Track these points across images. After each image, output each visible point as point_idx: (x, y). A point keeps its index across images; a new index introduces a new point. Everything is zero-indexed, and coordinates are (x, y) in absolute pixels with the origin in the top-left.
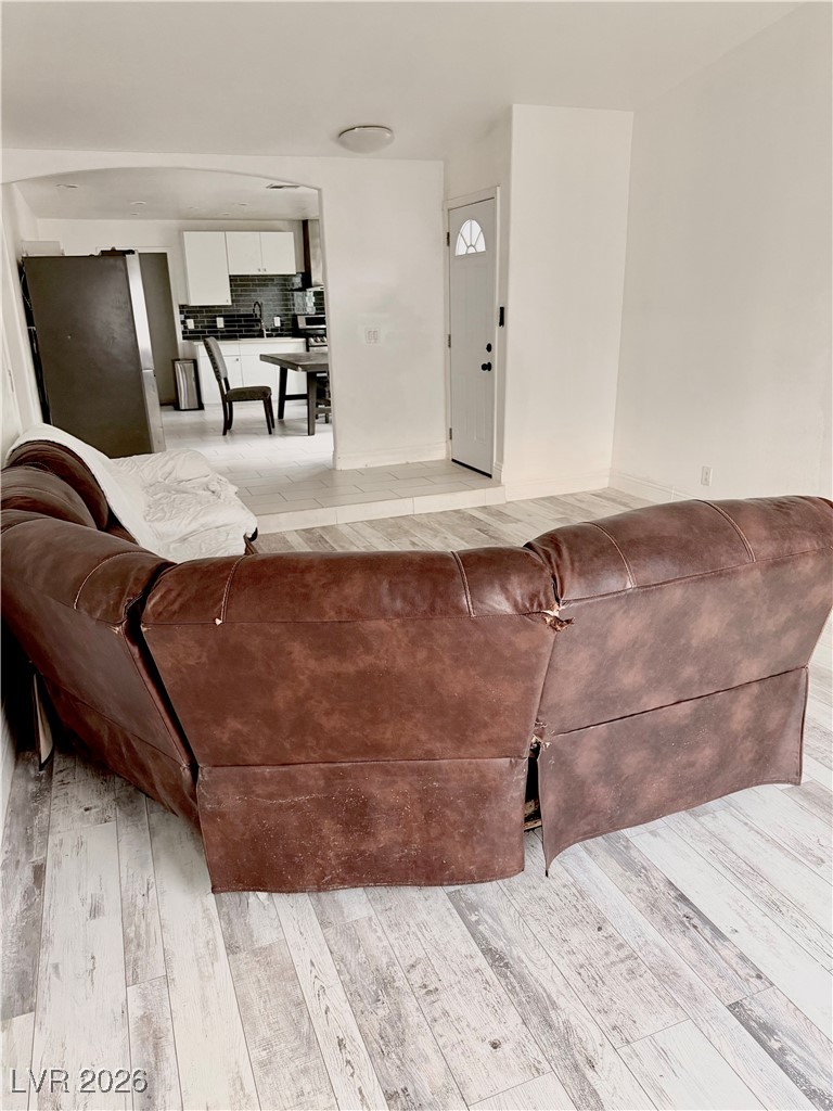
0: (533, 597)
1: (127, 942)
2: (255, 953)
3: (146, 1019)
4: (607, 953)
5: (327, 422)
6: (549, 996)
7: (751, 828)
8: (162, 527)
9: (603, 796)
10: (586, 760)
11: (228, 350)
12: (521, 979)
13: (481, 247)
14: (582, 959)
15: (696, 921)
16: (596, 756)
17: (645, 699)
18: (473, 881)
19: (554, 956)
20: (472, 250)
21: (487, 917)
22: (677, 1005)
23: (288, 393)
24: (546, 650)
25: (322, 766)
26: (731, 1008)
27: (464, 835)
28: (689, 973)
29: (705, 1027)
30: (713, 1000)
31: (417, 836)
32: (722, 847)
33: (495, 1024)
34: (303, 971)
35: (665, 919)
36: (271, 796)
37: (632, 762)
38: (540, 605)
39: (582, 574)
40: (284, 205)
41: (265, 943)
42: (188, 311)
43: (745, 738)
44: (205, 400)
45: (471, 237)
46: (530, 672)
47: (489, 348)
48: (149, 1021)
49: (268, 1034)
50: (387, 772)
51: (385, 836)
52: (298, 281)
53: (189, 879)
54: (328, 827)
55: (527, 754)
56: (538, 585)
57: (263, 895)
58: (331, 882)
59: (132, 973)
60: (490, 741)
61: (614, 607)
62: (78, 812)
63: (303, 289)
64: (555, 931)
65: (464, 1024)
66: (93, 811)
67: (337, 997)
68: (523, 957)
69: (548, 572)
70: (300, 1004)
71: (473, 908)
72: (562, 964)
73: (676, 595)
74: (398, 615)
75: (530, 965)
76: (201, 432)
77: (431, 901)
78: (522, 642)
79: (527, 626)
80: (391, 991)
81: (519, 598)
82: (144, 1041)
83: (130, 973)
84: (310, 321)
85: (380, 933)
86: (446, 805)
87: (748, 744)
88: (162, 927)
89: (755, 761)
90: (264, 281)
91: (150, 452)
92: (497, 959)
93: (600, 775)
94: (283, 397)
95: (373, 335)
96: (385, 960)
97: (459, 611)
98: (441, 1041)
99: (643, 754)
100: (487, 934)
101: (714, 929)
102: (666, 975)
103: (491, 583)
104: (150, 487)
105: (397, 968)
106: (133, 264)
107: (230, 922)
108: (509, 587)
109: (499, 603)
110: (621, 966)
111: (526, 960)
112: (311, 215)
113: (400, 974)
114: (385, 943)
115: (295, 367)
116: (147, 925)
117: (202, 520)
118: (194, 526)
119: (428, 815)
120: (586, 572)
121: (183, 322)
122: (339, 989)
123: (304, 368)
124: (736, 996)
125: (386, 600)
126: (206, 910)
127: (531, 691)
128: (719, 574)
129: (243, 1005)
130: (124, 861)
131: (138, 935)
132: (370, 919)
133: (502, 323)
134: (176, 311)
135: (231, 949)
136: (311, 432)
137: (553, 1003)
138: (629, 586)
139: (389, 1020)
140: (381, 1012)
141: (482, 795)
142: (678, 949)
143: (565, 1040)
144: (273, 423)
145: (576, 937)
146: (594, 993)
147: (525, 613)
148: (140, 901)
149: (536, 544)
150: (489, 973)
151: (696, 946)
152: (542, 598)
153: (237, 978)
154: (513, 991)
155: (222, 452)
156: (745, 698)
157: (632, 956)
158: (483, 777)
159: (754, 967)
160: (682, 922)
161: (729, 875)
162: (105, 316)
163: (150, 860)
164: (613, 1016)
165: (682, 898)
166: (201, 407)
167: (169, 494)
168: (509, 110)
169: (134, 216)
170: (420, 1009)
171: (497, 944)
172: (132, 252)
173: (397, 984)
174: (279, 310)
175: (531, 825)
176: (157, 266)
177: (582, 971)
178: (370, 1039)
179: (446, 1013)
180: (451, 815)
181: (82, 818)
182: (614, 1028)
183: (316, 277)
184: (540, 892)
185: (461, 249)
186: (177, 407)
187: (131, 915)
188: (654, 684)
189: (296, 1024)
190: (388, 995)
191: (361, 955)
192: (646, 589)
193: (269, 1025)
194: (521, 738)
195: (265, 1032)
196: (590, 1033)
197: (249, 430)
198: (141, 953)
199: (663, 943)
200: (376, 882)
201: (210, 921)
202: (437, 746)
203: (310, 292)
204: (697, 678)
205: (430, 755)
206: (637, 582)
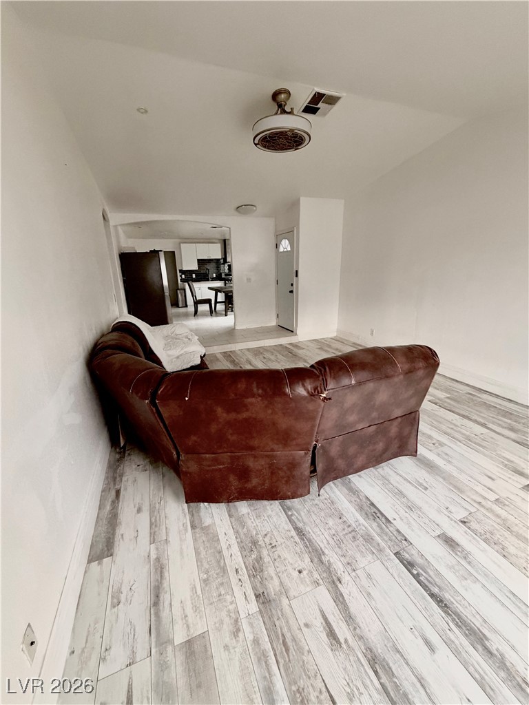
0: (315, 389)
1: (151, 524)
2: (202, 529)
3: (158, 559)
4: (344, 529)
5: (232, 311)
6: (321, 549)
7: (398, 474)
8: (170, 352)
9: (341, 463)
10: (334, 450)
11: (196, 285)
12: (310, 541)
13: (289, 249)
14: (334, 532)
15: (378, 515)
16: (338, 448)
17: (357, 426)
18: (289, 499)
19: (322, 530)
20: (285, 250)
21: (295, 513)
22: (374, 553)
23: (218, 301)
24: (320, 410)
25: (229, 454)
26: (395, 554)
27: (286, 481)
28: (378, 539)
29: (385, 563)
30: (388, 550)
31: (267, 481)
32: (387, 482)
33: (299, 562)
34: (221, 537)
35: (366, 514)
36: (209, 466)
37: (352, 450)
38: (318, 392)
39: (334, 378)
40: (217, 234)
41: (207, 524)
42: (182, 272)
43: (395, 439)
44: (188, 304)
45: (285, 245)
46: (313, 419)
47: (292, 285)
48: (159, 561)
49: (207, 566)
50: (255, 457)
51: (255, 481)
52: (222, 261)
53: (177, 495)
54: (232, 478)
55: (311, 449)
56: (318, 384)
57: (206, 504)
58: (233, 499)
59: (153, 538)
60: (297, 445)
61: (346, 391)
62: (134, 467)
63: (224, 264)
64: (323, 519)
65: (287, 562)
66: (141, 466)
67: (235, 549)
68: (310, 531)
69: (321, 378)
70: (220, 552)
71: (289, 509)
72: (326, 534)
73: (371, 386)
74: (259, 396)
75: (313, 535)
76: (186, 315)
77: (272, 506)
78: (311, 407)
79: (312, 400)
80: (257, 547)
81: (309, 389)
82: (156, 569)
83: (152, 538)
84: (226, 275)
85: (252, 520)
86: (279, 469)
87: (396, 441)
88: (166, 517)
89: (399, 447)
90: (210, 261)
91: (167, 323)
92: (300, 532)
93: (339, 455)
94: (216, 302)
95: (249, 280)
96: (254, 532)
97: (285, 394)
98: (278, 570)
99: (356, 446)
100: (296, 521)
101: (386, 518)
102: (368, 539)
103: (298, 383)
104: (166, 337)
105: (260, 536)
106: (162, 255)
107: (193, 515)
108: (306, 385)
109: (301, 391)
110: (350, 535)
111: (311, 532)
112: (227, 238)
113: (261, 539)
114: (255, 524)
115: (220, 292)
116: (160, 516)
117: (185, 350)
118: (182, 352)
119: (272, 473)
120: (335, 378)
121: (181, 276)
122: (236, 545)
123: (224, 292)
124: (397, 549)
125: (255, 390)
126: (183, 510)
127: (313, 426)
128: (388, 377)
129: (197, 553)
130: (152, 488)
131: (156, 521)
132: (249, 514)
133: (297, 276)
134: (178, 272)
135: (193, 527)
136: (226, 315)
137: (323, 552)
138: (353, 382)
139: (257, 560)
140: (253, 556)
141: (293, 465)
142: (371, 527)
143: (328, 569)
144: (213, 312)
145: (331, 522)
146: (339, 547)
147: (312, 395)
148: (157, 506)
149: (316, 366)
150: (297, 538)
151: (379, 526)
152: (319, 389)
153: (195, 540)
154: (306, 546)
155: (194, 323)
156: (395, 423)
157: (354, 531)
158: (294, 459)
159: (404, 536)
160: (373, 515)
161: (391, 495)
162: (151, 274)
163: (162, 487)
164: (348, 558)
165: (372, 504)
166: (186, 306)
167: (172, 340)
168: (299, 200)
169: (163, 238)
170: (269, 555)
171: (300, 525)
172: (161, 251)
173: (260, 543)
174: (215, 271)
175: (312, 475)
176: (171, 257)
177: (334, 537)
178: (249, 569)
179: (279, 556)
180: (281, 474)
181: (136, 469)
182: (348, 564)
183: (229, 259)
184: (316, 502)
185: (281, 249)
186: (178, 306)
187: (154, 512)
188: (361, 420)
189: (218, 562)
190: (256, 548)
191: (245, 530)
192: (359, 384)
193: (208, 562)
194: (309, 444)
195: (206, 565)
196: (338, 566)
197: (204, 315)
198: (157, 529)
199: (366, 525)
200: (251, 499)
201: (185, 515)
202: (275, 447)
203: (226, 265)
204: (377, 416)
205: (273, 450)
206: (356, 381)
